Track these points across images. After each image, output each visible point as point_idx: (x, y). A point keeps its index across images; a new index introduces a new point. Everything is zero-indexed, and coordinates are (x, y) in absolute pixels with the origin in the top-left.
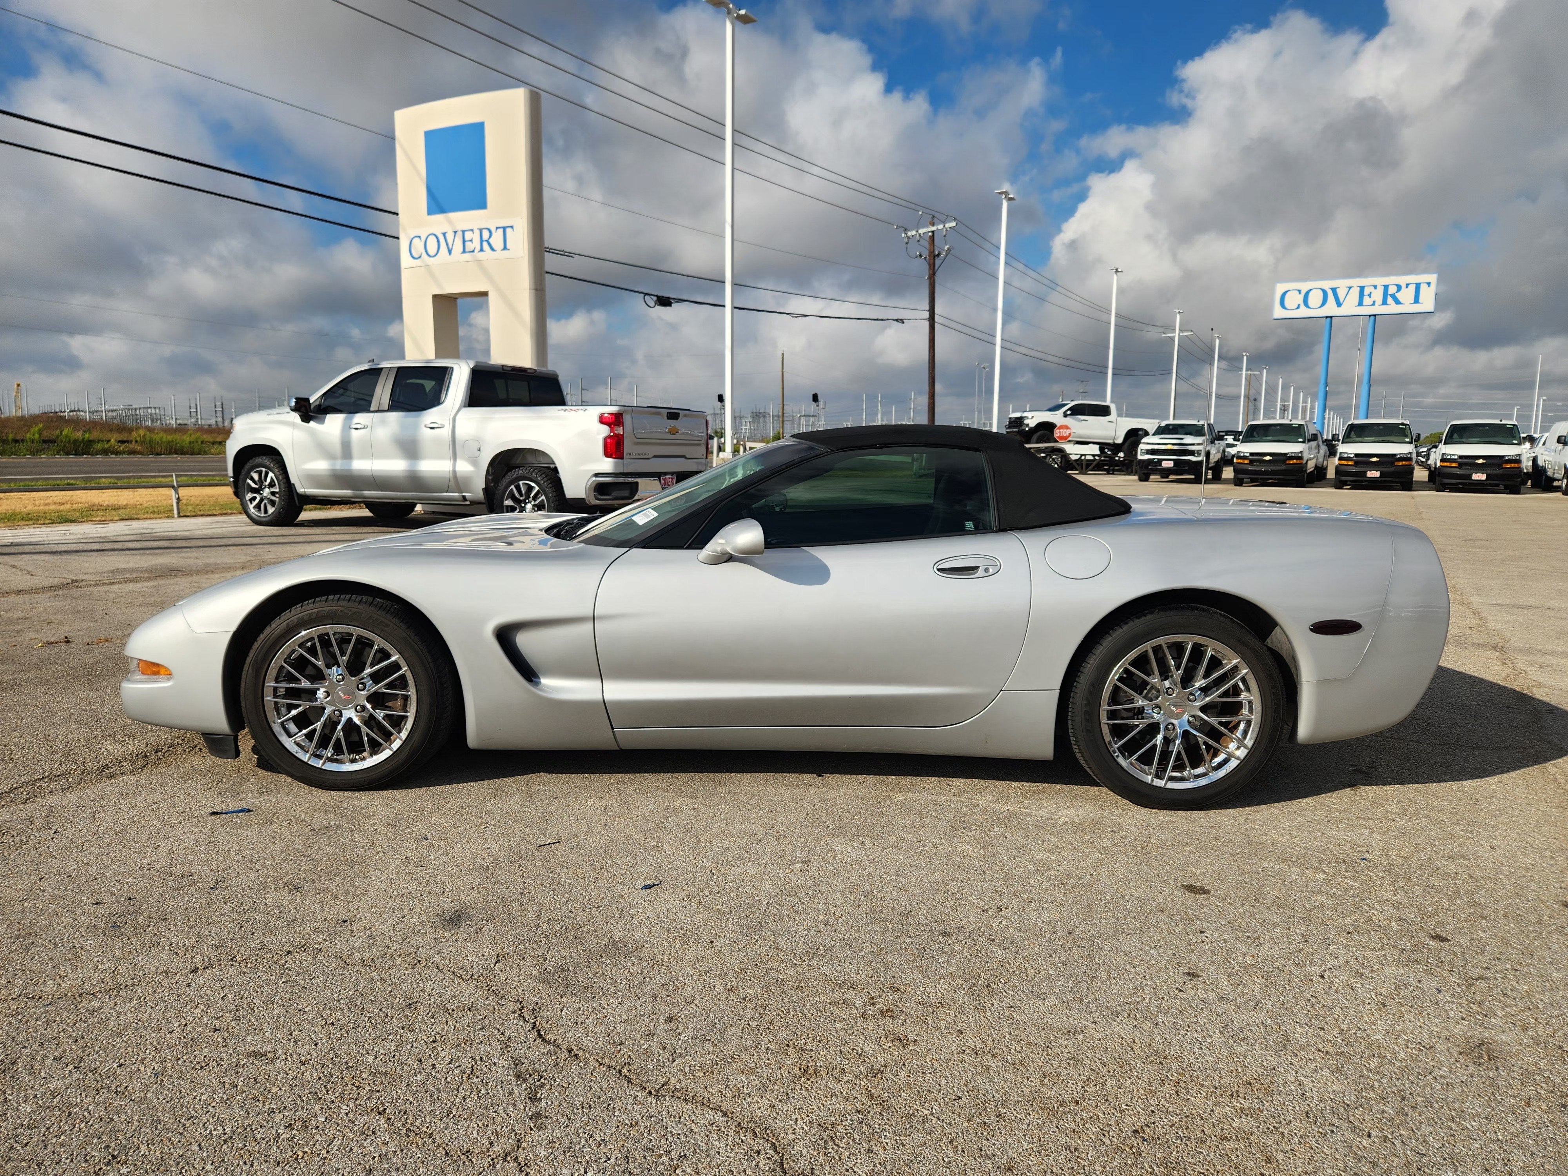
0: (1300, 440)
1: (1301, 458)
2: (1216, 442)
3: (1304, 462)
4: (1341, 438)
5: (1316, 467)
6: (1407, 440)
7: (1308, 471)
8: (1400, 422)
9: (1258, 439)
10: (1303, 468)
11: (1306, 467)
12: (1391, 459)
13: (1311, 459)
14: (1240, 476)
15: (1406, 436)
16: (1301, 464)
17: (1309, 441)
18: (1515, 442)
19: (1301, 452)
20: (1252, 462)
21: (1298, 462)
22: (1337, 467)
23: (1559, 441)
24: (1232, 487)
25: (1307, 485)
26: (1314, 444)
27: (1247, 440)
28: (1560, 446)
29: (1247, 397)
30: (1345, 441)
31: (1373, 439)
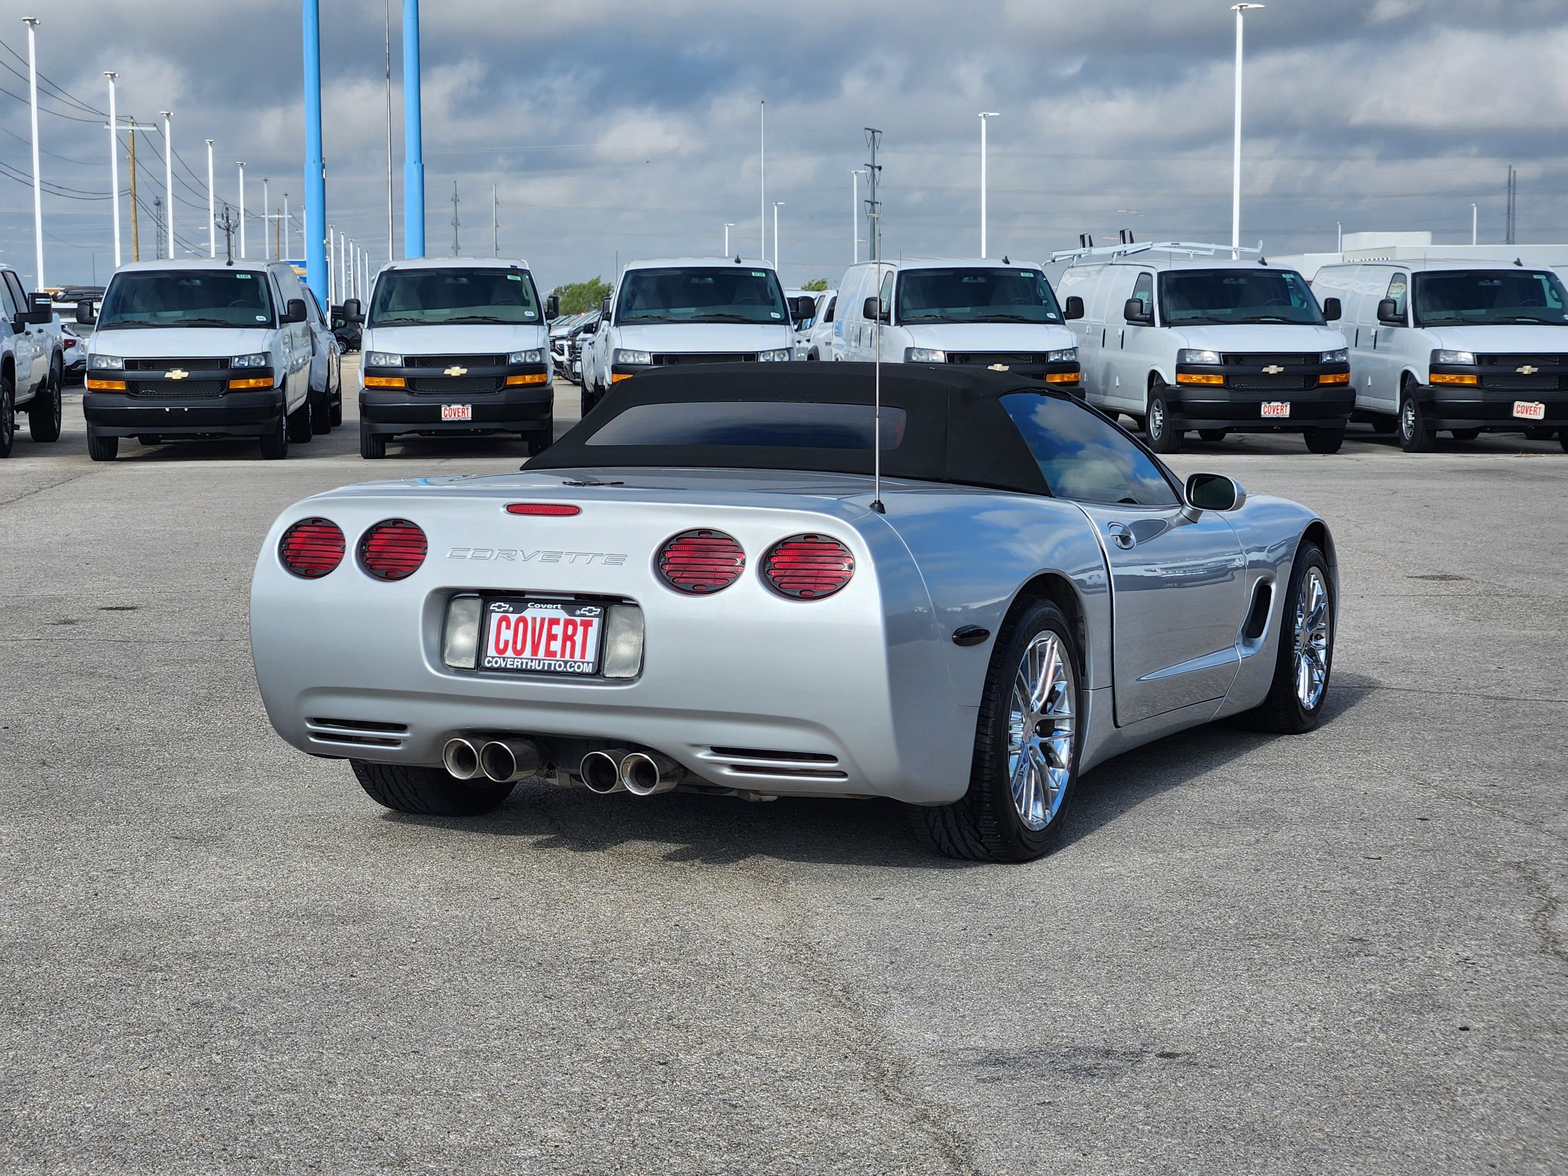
0: (260, 318)
1: (266, 372)
2: (28, 326)
3: (277, 383)
4: (365, 310)
5: (311, 392)
6: (529, 314)
7: (291, 409)
8: (506, 265)
9: (145, 317)
10: (273, 398)
11: (284, 400)
12: (496, 370)
13: (295, 369)
14: (107, 431)
15: (526, 304)
16: (270, 388)
17: (285, 320)
18: (776, 315)
19: (265, 355)
20: (133, 387)
21: (262, 383)
22: (362, 397)
23: (868, 313)
24: (84, 464)
25: (292, 448)
26: (297, 328)
27: (117, 319)
28: (870, 325)
29: (131, 193)
30: (378, 319)
31: (446, 313)
